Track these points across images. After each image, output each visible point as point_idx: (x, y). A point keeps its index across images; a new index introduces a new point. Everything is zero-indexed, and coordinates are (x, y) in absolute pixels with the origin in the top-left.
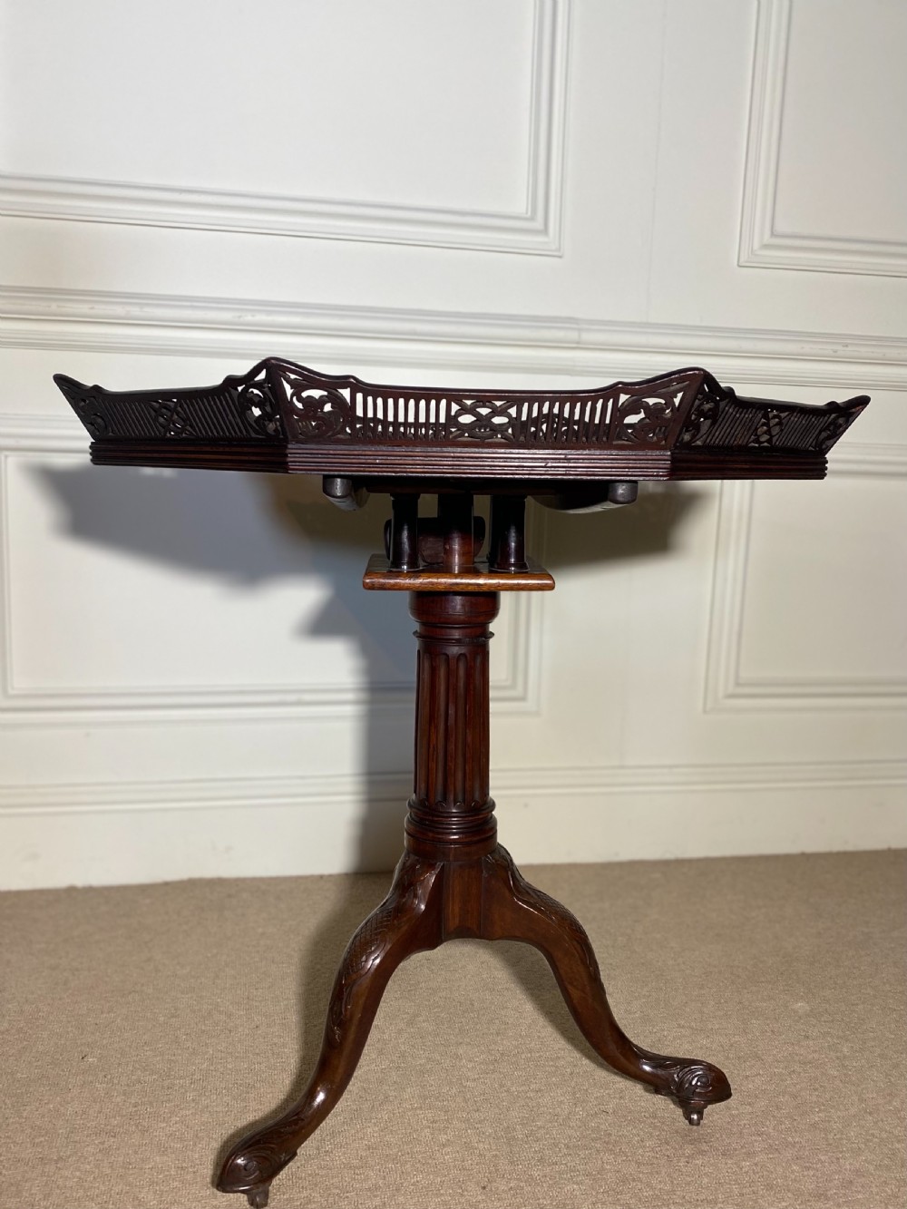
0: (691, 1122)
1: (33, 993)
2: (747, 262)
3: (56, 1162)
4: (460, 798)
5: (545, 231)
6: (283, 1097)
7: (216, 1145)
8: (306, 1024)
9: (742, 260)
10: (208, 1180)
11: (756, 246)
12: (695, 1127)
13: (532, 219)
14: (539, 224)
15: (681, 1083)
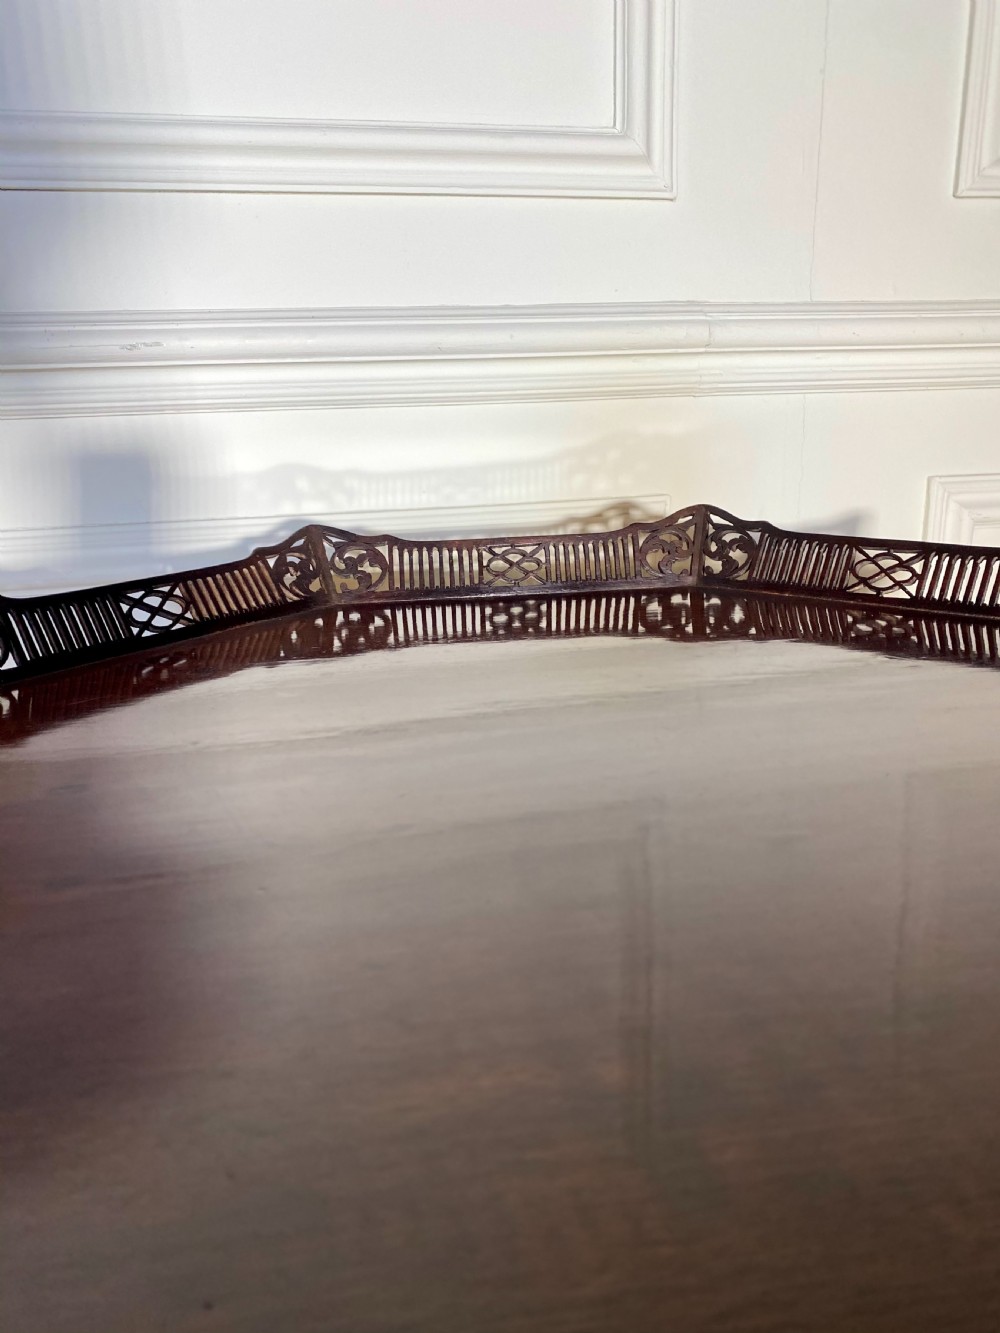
2: (970, 189)
5: (646, 158)
9: (962, 186)
11: (985, 162)
13: (624, 136)
14: (635, 146)
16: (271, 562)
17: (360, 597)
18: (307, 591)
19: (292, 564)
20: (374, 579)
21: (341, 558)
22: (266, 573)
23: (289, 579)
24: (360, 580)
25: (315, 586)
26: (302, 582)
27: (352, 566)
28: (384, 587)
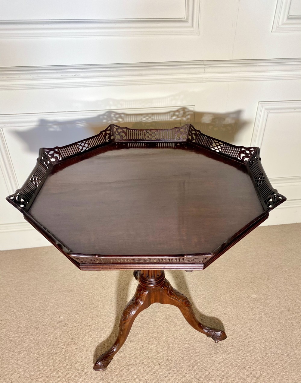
0: (216, 342)
1: (44, 291)
3: (55, 354)
4: (153, 276)
6: (111, 332)
7: (94, 349)
8: (117, 304)
10: (92, 361)
12: (216, 344)
15: (214, 335)
16: (104, 133)
17: (120, 140)
18: (110, 139)
19: (108, 134)
20: (124, 137)
21: (117, 132)
22: (103, 136)
23: (107, 137)
24: (121, 137)
25: (112, 138)
26: (109, 138)
27: (119, 133)
28: (125, 138)
